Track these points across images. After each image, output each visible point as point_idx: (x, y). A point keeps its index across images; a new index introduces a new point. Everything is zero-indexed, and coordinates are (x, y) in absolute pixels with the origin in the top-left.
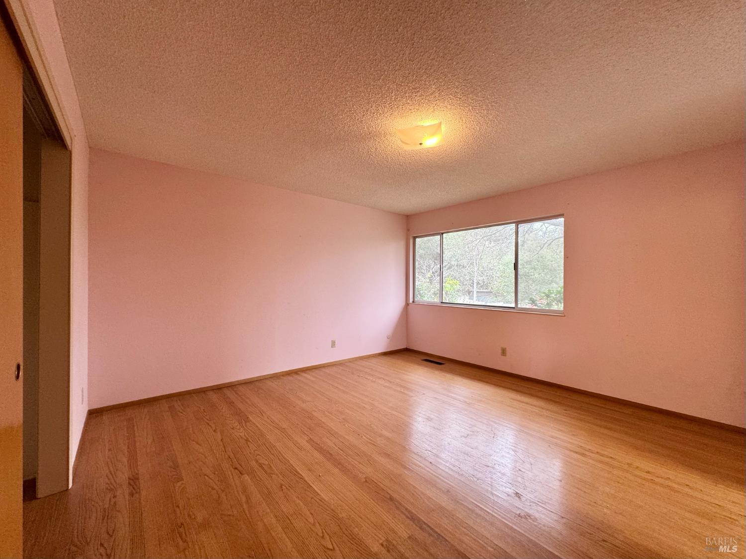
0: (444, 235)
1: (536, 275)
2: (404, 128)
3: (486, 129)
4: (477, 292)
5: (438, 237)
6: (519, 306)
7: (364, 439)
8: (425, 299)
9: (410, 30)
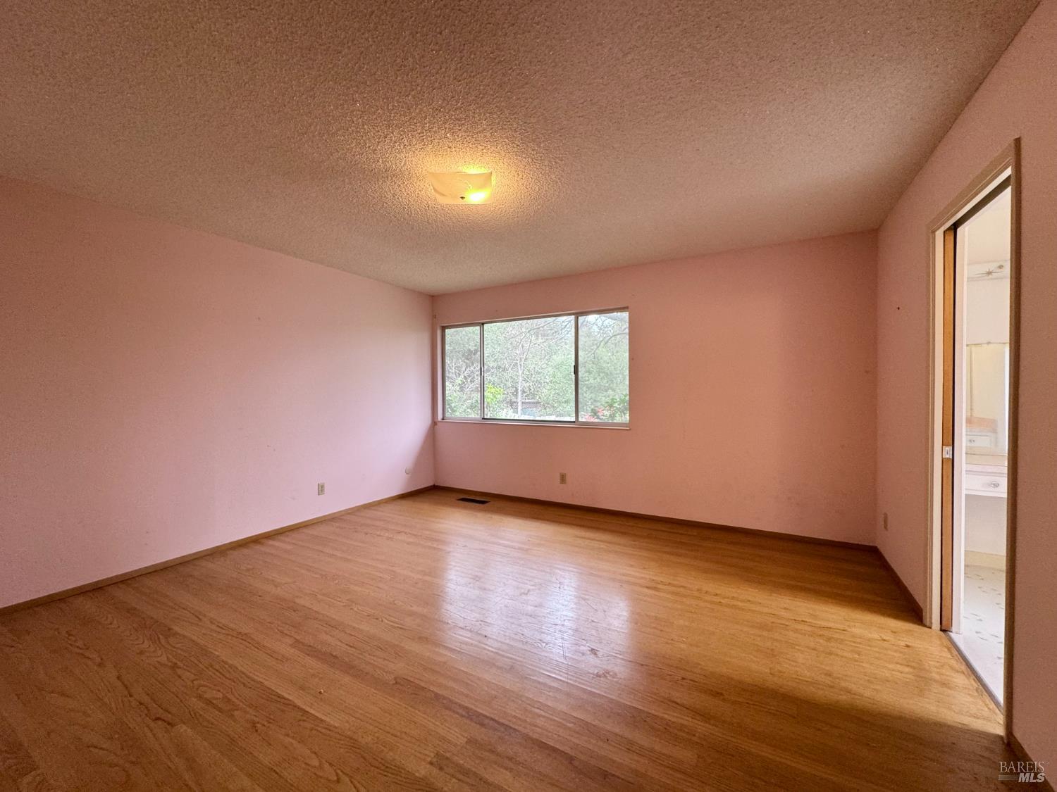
0: (485, 325)
1: (591, 381)
2: (438, 172)
3: (546, 191)
4: (523, 403)
5: (478, 328)
6: (580, 420)
7: (387, 624)
8: (457, 414)
9: (459, 37)
